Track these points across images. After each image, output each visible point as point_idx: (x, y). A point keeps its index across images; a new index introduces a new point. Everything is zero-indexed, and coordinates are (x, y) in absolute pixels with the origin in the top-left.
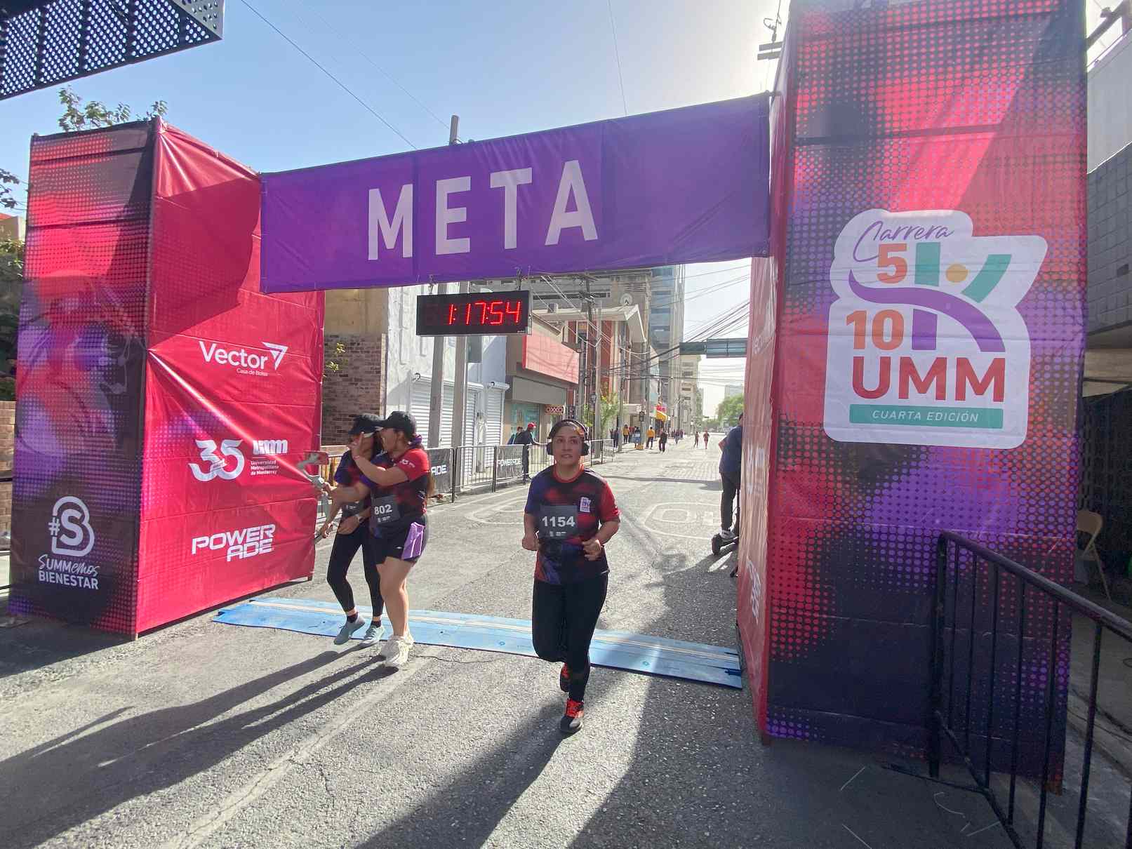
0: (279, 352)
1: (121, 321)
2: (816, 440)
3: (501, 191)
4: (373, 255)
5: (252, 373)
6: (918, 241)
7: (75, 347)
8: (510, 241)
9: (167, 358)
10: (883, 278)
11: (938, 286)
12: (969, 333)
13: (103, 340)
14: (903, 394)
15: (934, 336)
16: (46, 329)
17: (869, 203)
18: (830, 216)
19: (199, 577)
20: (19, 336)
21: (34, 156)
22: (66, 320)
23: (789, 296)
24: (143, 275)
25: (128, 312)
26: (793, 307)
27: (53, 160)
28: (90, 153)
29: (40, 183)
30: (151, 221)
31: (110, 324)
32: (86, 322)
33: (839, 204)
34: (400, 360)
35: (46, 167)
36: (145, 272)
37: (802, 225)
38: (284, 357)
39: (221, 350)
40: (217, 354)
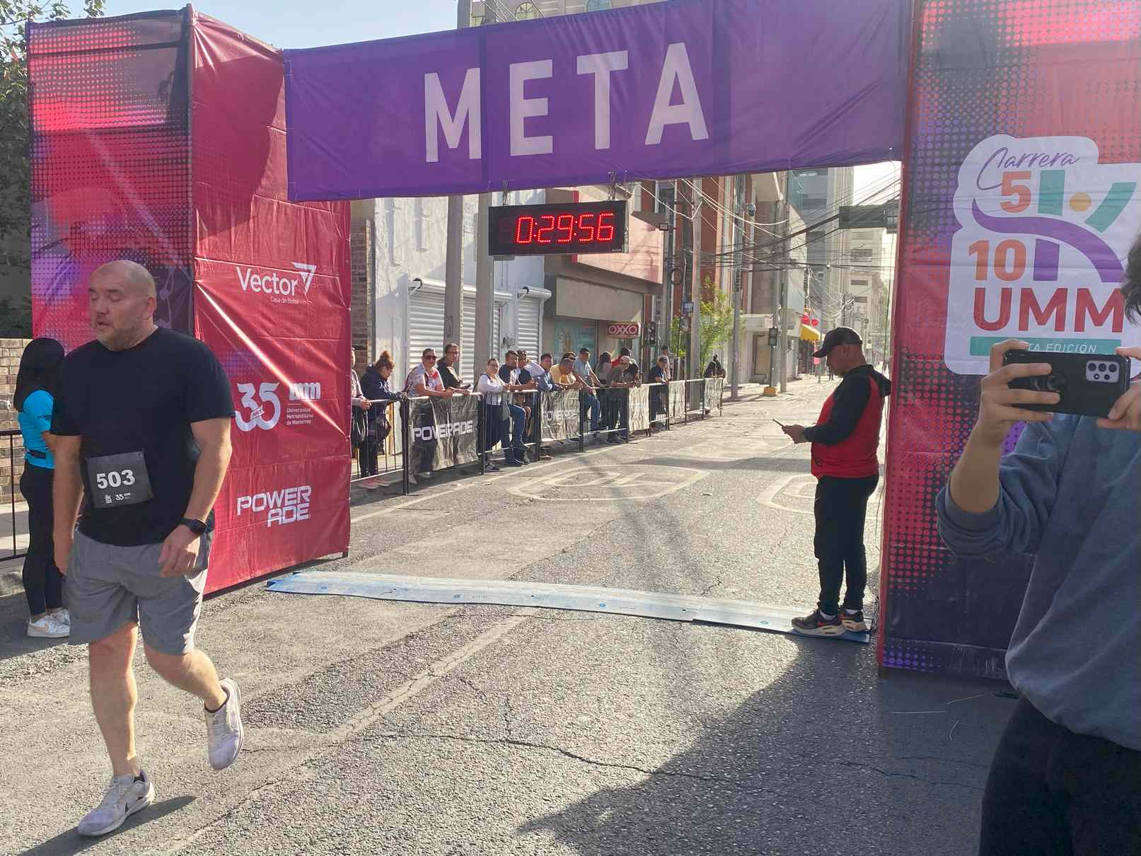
0: (307, 272)
1: (162, 248)
2: (936, 373)
3: (590, 79)
4: (432, 156)
5: (284, 301)
6: (1043, 168)
8: (602, 139)
9: (211, 290)
10: (1007, 206)
11: (1061, 215)
12: (1091, 263)
14: (1023, 326)
15: (1055, 266)
16: (66, 257)
17: (994, 128)
18: (954, 141)
19: (244, 542)
20: (33, 266)
21: (33, 49)
22: (91, 246)
23: (912, 225)
24: (184, 195)
25: (169, 238)
26: (916, 237)
27: (58, 54)
28: (106, 46)
29: (44, 82)
30: (190, 132)
31: (147, 251)
32: (117, 249)
33: (964, 130)
34: (392, 259)
35: (50, 62)
36: (187, 192)
37: (926, 150)
38: (313, 280)
39: (255, 276)
40: (252, 280)
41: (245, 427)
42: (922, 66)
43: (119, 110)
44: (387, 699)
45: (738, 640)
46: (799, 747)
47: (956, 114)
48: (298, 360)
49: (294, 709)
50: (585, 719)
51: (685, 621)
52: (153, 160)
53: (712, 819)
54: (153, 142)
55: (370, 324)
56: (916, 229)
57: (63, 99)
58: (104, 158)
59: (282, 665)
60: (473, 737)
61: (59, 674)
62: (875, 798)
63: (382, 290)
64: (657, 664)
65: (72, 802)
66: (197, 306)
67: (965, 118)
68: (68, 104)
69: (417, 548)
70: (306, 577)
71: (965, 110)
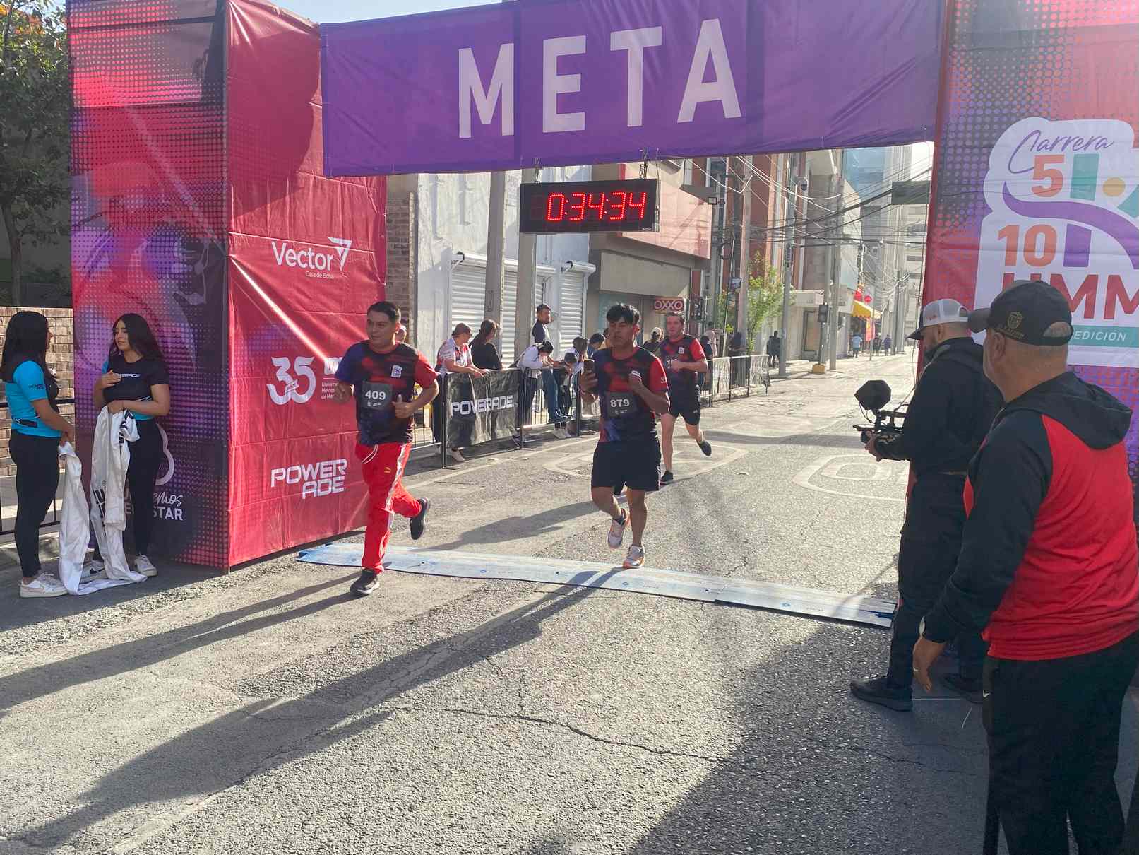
0: (343, 247)
1: (198, 222)
3: (624, 53)
4: (465, 132)
5: (320, 276)
6: (1077, 152)
7: (143, 251)
8: (634, 117)
9: (245, 264)
10: (1038, 191)
11: (1093, 200)
12: (1121, 249)
13: (176, 244)
15: (1086, 252)
16: (105, 230)
17: (1028, 110)
18: (986, 123)
19: (278, 514)
20: (73, 238)
21: (74, 23)
22: (130, 220)
23: (941, 208)
24: (219, 169)
25: (204, 212)
26: (945, 220)
27: (97, 28)
28: (144, 21)
29: (85, 56)
30: (224, 106)
31: (183, 225)
32: (154, 223)
33: (996, 111)
34: (435, 232)
35: (91, 36)
36: (222, 167)
37: (957, 132)
38: (348, 254)
39: (291, 251)
40: (287, 255)
41: (280, 400)
42: (956, 46)
43: (157, 85)
44: (405, 672)
45: (758, 622)
46: (808, 731)
47: (989, 96)
48: (333, 335)
49: (313, 680)
50: (596, 696)
51: (706, 602)
52: (190, 134)
53: (712, 800)
54: (189, 116)
55: (411, 297)
56: (945, 212)
57: (103, 73)
58: (142, 132)
59: (306, 636)
60: (486, 712)
61: (91, 639)
62: (878, 785)
63: (424, 264)
64: (675, 643)
65: (93, 765)
66: (231, 279)
67: (998, 99)
68: (108, 78)
69: (449, 522)
70: (337, 549)
71: (998, 92)
